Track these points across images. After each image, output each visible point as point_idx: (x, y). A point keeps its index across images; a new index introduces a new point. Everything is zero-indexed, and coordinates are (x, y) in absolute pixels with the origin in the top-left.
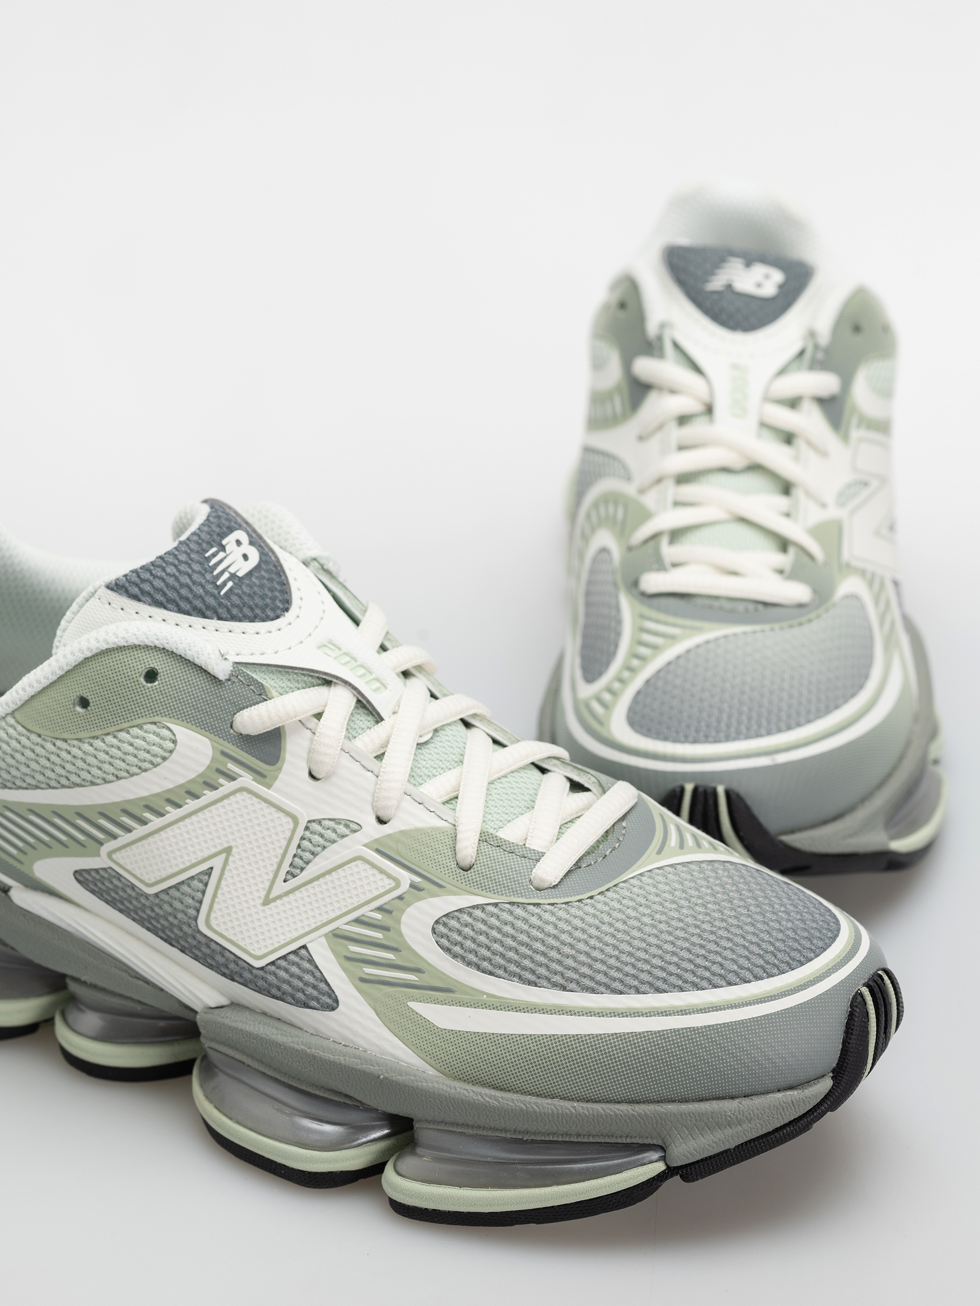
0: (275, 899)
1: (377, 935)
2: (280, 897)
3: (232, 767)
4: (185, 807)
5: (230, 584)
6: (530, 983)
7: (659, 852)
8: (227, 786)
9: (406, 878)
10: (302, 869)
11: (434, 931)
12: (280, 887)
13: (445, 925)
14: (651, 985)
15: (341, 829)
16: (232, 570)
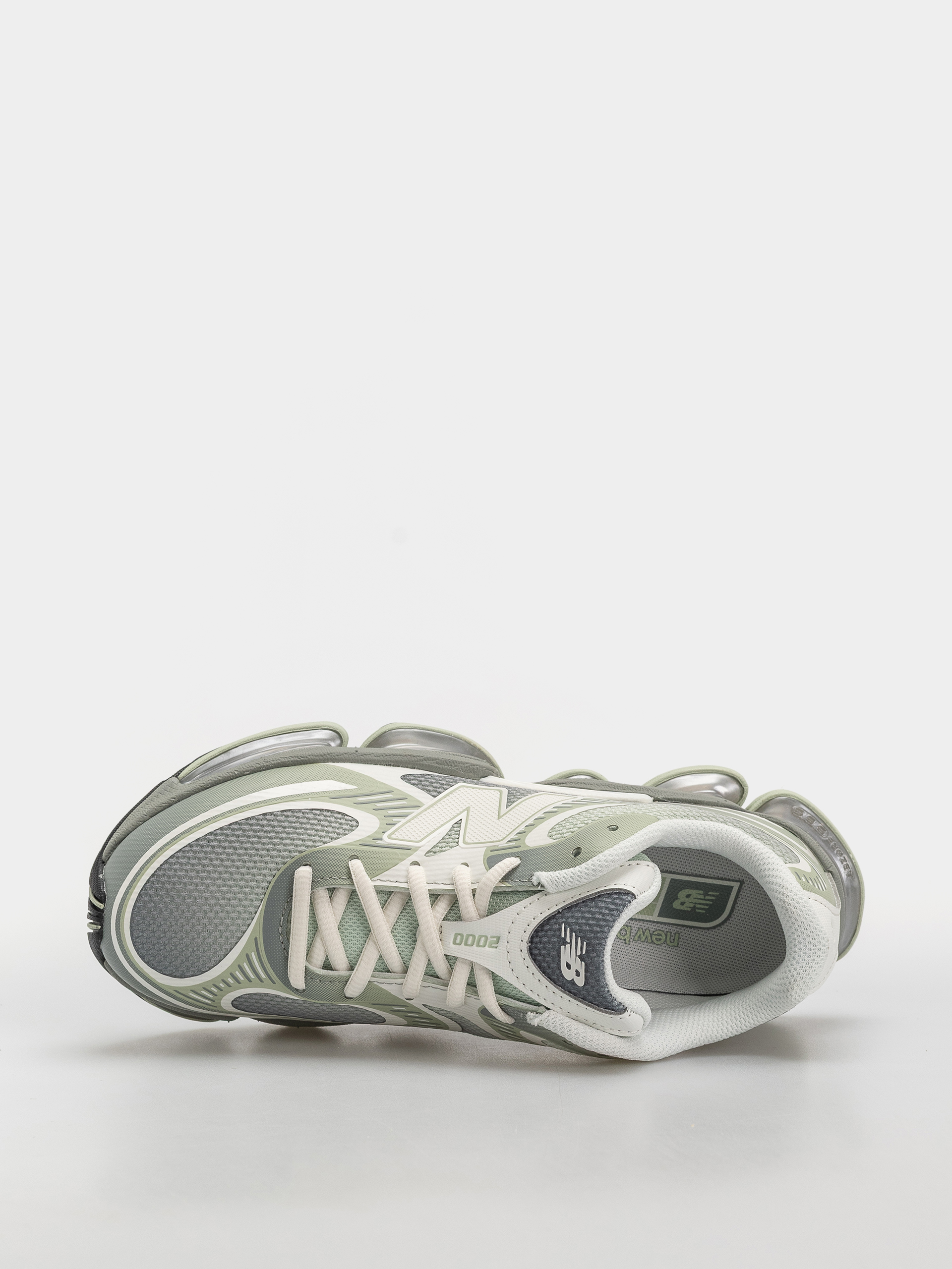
0: (464, 810)
1: (391, 812)
2: (461, 813)
3: (513, 844)
4: (533, 820)
5: (563, 936)
6: (286, 811)
7: (256, 939)
8: (512, 836)
9: (386, 840)
10: (453, 827)
11: (357, 822)
12: (463, 816)
13: (352, 826)
14: (216, 835)
15: (438, 849)
16: (568, 946)
